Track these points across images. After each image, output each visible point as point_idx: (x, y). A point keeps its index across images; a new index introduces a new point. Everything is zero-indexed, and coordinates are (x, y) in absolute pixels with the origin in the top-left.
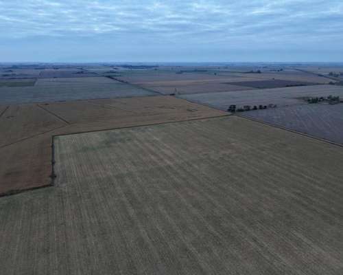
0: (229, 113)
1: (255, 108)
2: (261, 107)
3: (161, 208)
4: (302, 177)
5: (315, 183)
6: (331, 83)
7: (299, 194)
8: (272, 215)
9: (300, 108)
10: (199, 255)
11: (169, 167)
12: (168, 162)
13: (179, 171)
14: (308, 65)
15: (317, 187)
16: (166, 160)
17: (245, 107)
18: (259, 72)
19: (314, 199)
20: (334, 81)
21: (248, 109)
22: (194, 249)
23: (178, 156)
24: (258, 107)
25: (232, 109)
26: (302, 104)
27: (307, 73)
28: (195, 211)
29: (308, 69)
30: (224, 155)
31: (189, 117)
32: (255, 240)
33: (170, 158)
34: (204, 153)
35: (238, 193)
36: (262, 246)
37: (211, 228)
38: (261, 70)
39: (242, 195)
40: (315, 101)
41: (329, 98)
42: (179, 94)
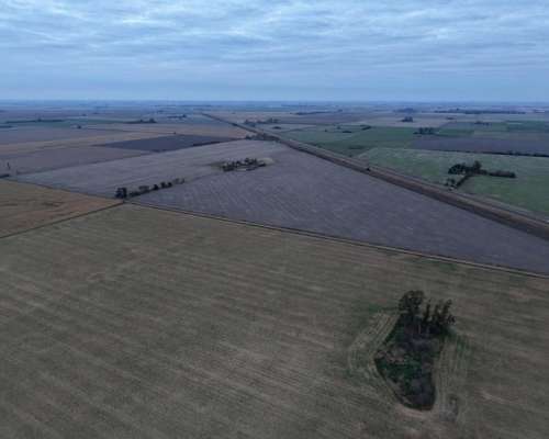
0: (119, 201)
1: (156, 188)
2: (163, 185)
3: (45, 376)
4: (224, 275)
5: (237, 279)
6: (248, 138)
7: (222, 297)
8: (195, 332)
9: (215, 181)
10: (118, 411)
11: (39, 311)
12: (37, 305)
13: (59, 313)
14: (220, 106)
15: (239, 283)
16: (31, 303)
17: (140, 188)
18: (152, 121)
19: (238, 299)
20: (251, 134)
21: (145, 190)
22: (109, 407)
23: (49, 290)
24: (160, 186)
25: (122, 194)
26: (216, 174)
27: (219, 121)
28: (98, 361)
29: (220, 114)
30: (125, 270)
31: (52, 217)
32: (180, 367)
33: (36, 297)
34: (93, 274)
35: (152, 318)
36: (188, 370)
37: (125, 374)
38: (156, 117)
39: (158, 319)
40: (231, 168)
41: (246, 161)
42: (18, 173)
